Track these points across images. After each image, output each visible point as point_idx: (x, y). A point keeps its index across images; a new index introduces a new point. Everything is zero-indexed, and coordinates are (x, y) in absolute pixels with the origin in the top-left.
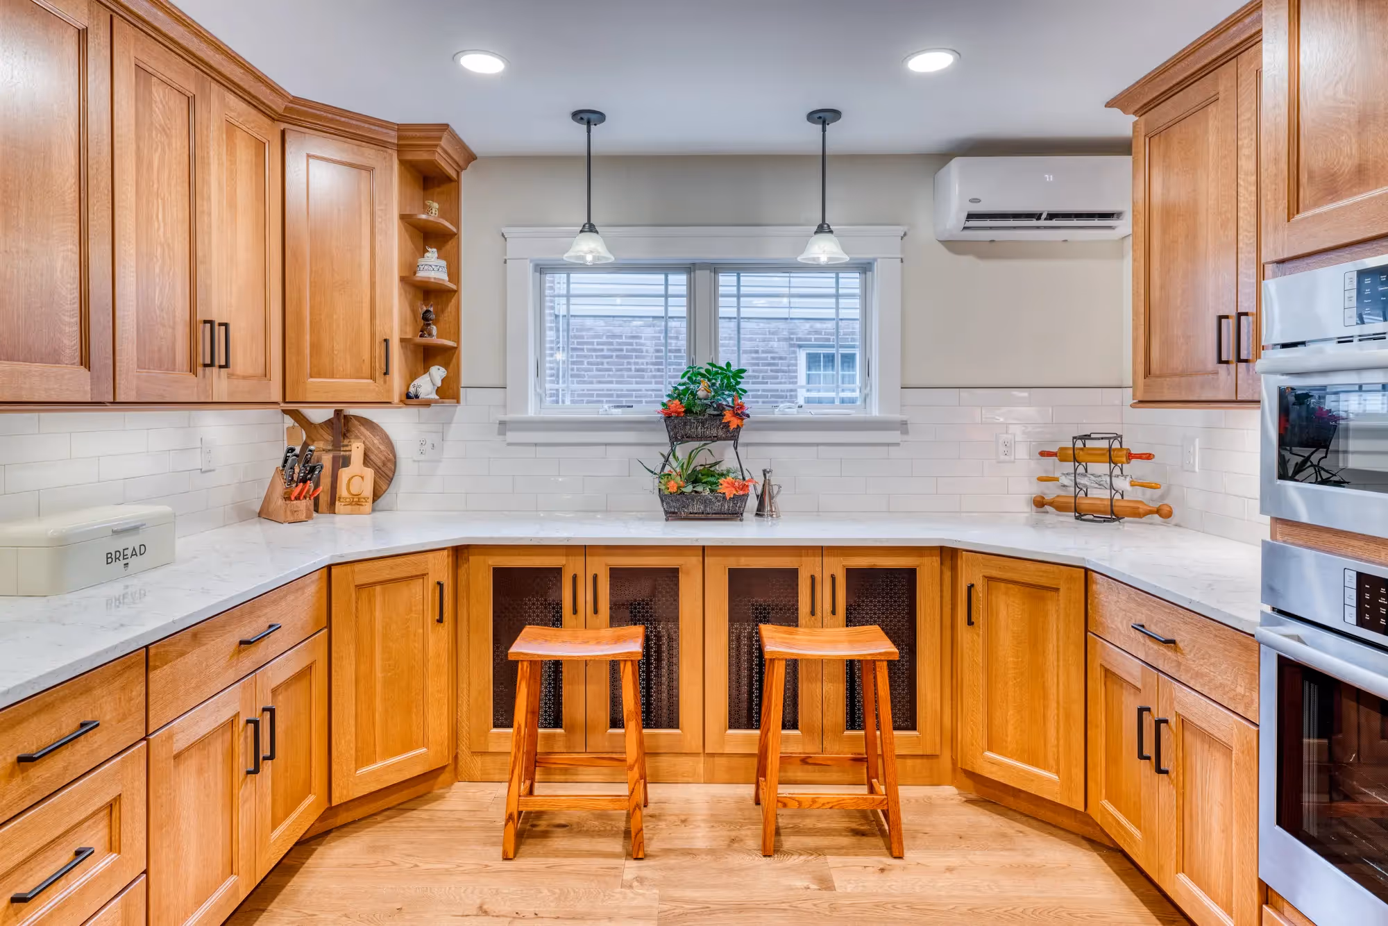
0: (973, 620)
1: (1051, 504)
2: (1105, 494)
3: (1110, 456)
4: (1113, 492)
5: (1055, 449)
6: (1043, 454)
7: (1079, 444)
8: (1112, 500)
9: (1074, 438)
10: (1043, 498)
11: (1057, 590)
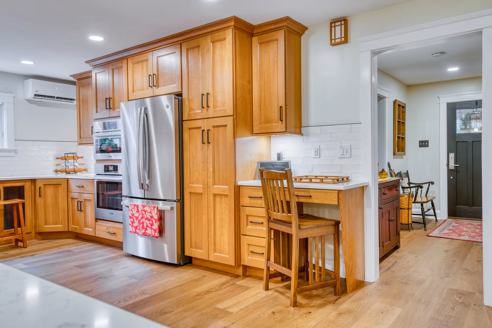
0: (41, 195)
1: (60, 171)
2: (73, 167)
3: (74, 158)
4: (75, 166)
5: (60, 157)
6: (57, 158)
7: (66, 155)
8: (74, 168)
9: (65, 154)
10: (57, 170)
11: (61, 184)
